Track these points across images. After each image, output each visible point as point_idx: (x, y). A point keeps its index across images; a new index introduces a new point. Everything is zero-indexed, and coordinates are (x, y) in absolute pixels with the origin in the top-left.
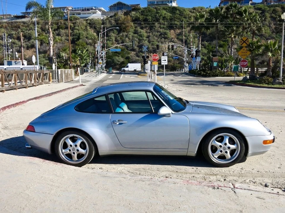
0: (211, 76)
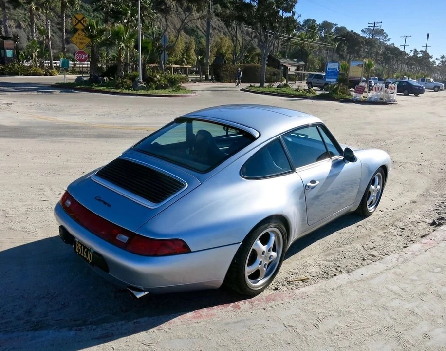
0: (6, 74)
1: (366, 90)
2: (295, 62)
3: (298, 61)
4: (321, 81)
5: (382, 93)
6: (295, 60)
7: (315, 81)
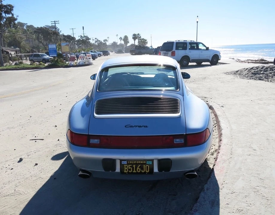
1: (76, 58)
2: (12, 48)
3: (15, 48)
4: (39, 58)
5: (85, 59)
6: (13, 47)
7: (35, 58)
